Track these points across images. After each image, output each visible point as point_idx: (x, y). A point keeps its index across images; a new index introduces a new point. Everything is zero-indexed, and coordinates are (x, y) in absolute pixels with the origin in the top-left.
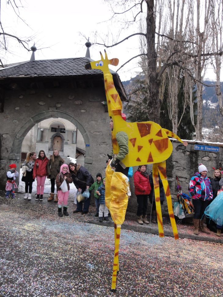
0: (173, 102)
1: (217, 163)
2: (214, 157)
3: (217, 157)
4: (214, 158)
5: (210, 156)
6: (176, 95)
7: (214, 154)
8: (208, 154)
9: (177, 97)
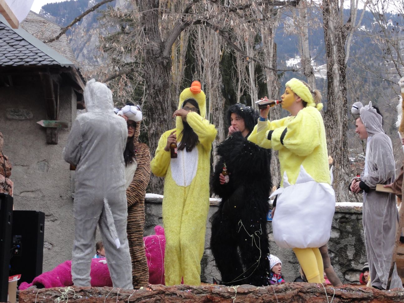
0: (210, 82)
6: (215, 65)
9: (218, 69)
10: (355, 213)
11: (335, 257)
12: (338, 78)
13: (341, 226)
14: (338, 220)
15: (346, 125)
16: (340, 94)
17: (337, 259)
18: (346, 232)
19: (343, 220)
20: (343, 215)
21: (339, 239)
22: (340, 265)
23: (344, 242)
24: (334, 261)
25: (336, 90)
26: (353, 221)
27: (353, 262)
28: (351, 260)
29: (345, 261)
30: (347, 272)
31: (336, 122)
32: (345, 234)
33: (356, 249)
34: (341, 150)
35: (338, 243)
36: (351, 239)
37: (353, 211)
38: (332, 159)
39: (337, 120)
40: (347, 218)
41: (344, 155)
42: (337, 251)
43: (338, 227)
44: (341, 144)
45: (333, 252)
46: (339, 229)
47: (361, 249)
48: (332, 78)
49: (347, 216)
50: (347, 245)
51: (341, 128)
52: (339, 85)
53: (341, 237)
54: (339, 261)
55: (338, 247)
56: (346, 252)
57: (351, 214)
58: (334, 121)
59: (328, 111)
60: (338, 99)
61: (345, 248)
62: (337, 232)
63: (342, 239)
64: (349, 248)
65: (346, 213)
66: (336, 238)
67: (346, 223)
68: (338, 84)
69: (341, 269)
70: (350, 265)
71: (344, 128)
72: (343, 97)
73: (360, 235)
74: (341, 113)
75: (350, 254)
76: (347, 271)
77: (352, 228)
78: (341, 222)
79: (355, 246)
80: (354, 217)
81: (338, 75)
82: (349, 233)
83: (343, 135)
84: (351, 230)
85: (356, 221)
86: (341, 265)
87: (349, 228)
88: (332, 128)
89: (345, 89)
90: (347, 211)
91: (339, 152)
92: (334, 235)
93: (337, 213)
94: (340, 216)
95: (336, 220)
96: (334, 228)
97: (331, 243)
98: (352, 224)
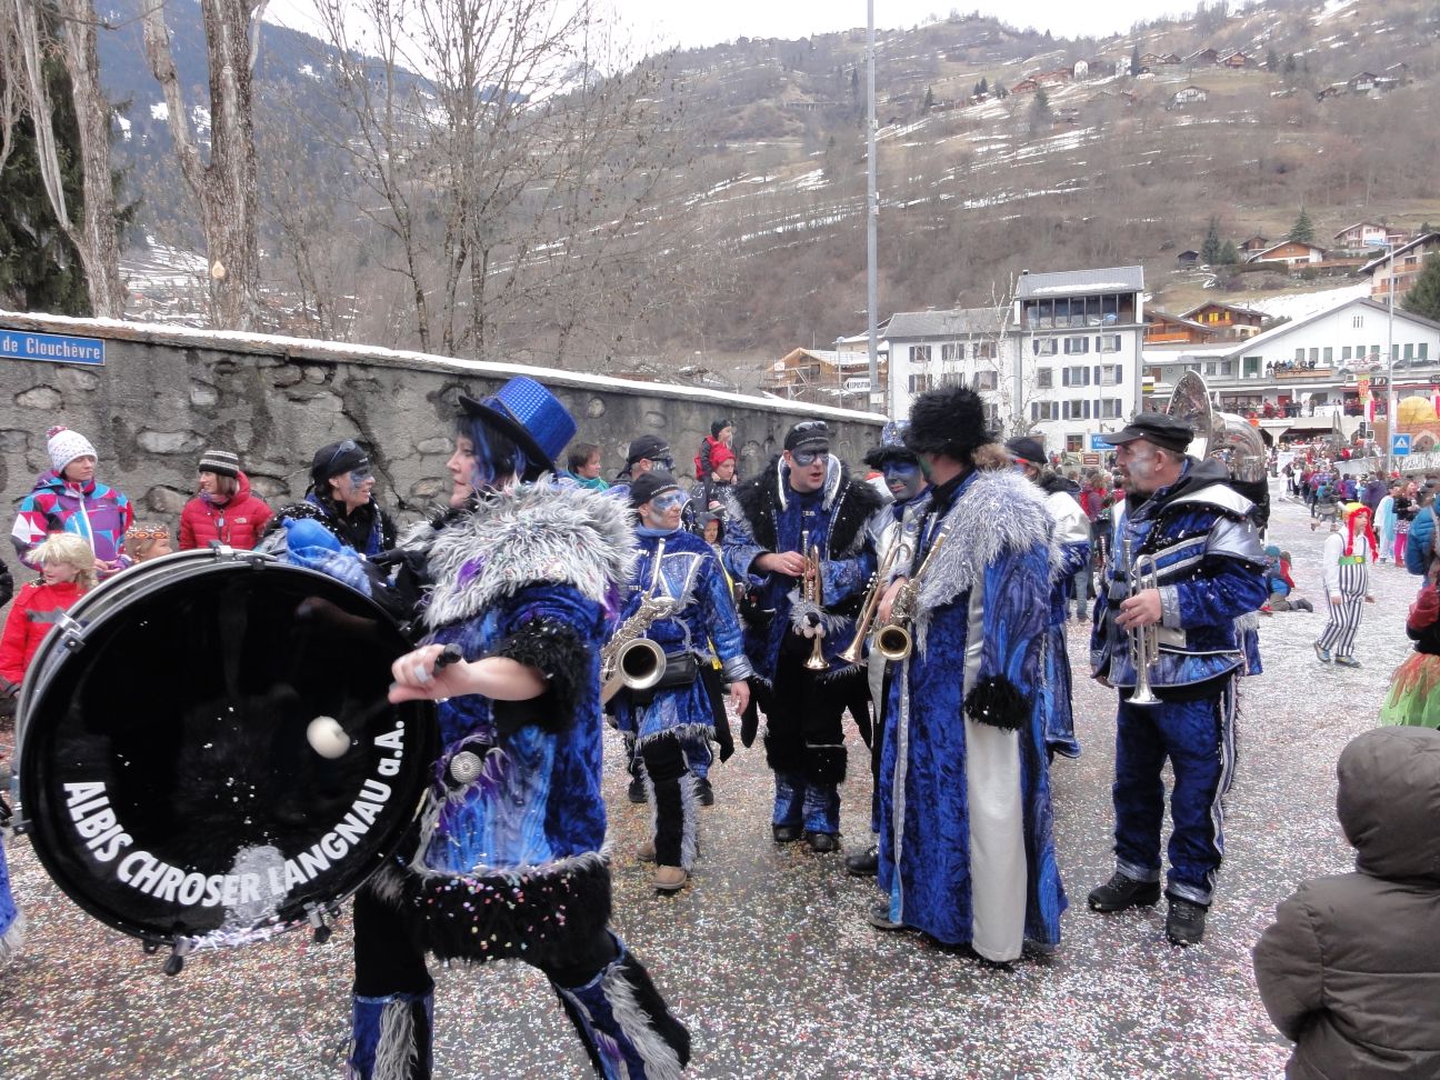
1: (100, 417)
2: (80, 391)
3: (100, 391)
4: (84, 396)
5: (58, 386)
7: (78, 375)
8: (49, 378)
10: (252, 354)
12: (234, 99)
13: (219, 380)
14: (213, 367)
15: (252, 200)
16: (239, 131)
18: (232, 392)
19: (223, 367)
20: (225, 356)
21: (213, 407)
23: (225, 416)
25: (230, 122)
26: (247, 369)
31: (230, 191)
32: (229, 396)
33: (255, 431)
34: (242, 251)
35: (213, 417)
36: (244, 410)
37: (246, 349)
38: (222, 268)
39: (232, 189)
40: (233, 364)
41: (248, 263)
43: (211, 382)
44: (241, 240)
45: (202, 436)
46: (215, 386)
47: (266, 429)
48: (220, 96)
49: (234, 359)
50: (233, 422)
51: (241, 206)
52: (237, 114)
53: (220, 404)
55: (213, 424)
56: (232, 437)
57: (243, 354)
58: (226, 189)
59: (213, 166)
60: (235, 142)
61: (230, 428)
62: (211, 394)
63: (222, 407)
64: (239, 426)
65: (231, 353)
66: (208, 405)
67: (232, 373)
68: (233, 111)
71: (248, 206)
72: (246, 141)
73: (263, 400)
74: (241, 174)
75: (242, 440)
77: (245, 385)
78: (222, 373)
79: (252, 423)
80: (249, 362)
81: (234, 92)
82: (238, 395)
83: (247, 221)
84: (242, 390)
85: (255, 370)
87: (237, 384)
88: (222, 204)
89: (249, 124)
90: (233, 348)
91: (239, 255)
92: (204, 398)
93: (209, 350)
94: (216, 357)
95: (208, 365)
96: (203, 384)
97: (197, 417)
98: (246, 376)
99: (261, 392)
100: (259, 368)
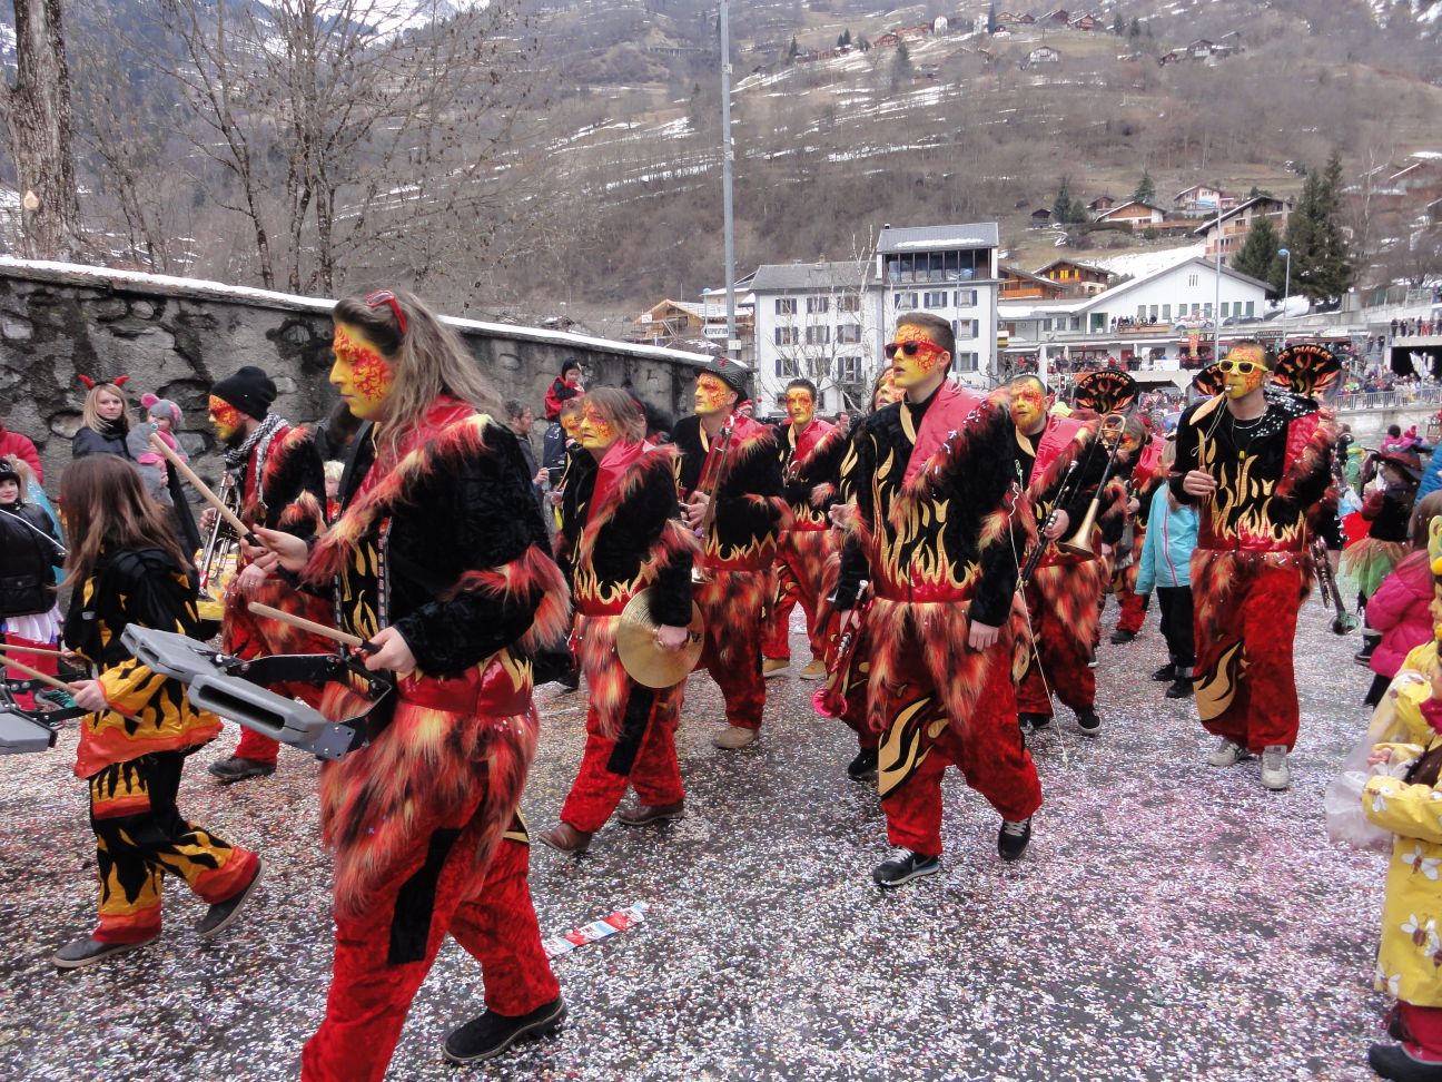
10: (70, 286)
11: (24, 382)
13: (34, 312)
14: (27, 299)
16: (49, 49)
17: (28, 387)
18: (49, 326)
19: (38, 299)
20: (41, 287)
21: (29, 341)
22: (37, 400)
23: (43, 351)
24: (21, 392)
25: (38, 39)
26: (66, 302)
27: (70, 396)
28: (64, 391)
29: (51, 392)
30: (57, 417)
31: (41, 115)
32: (46, 330)
33: (76, 367)
35: (31, 351)
36: (64, 345)
37: (65, 280)
38: (35, 200)
39: (43, 112)
40: (51, 296)
42: (28, 369)
43: (26, 315)
45: (16, 372)
46: (29, 319)
47: (90, 365)
48: (25, 10)
49: (51, 290)
50: (53, 357)
51: (54, 131)
52: (45, 31)
53: (38, 336)
54: (33, 391)
55: (29, 360)
56: (51, 373)
57: (62, 286)
58: (36, 113)
59: (19, 86)
60: (44, 61)
61: (50, 361)
62: (26, 327)
63: (39, 342)
64: (59, 362)
65: (46, 283)
66: (23, 339)
67: (49, 306)
69: (40, 410)
70: (62, 401)
72: (57, 61)
73: (86, 335)
75: (63, 377)
76: (57, 414)
77: (64, 319)
78: (38, 305)
79: (73, 358)
80: (68, 294)
81: (40, 6)
82: (57, 329)
84: (61, 323)
85: (74, 303)
86: (40, 401)
87: (55, 317)
89: (61, 43)
90: (49, 278)
91: (54, 184)
92: (17, 331)
93: (21, 280)
94: (30, 288)
95: (21, 297)
96: (16, 316)
97: (11, 351)
98: (65, 309)
99: (83, 325)
100: (80, 301)
